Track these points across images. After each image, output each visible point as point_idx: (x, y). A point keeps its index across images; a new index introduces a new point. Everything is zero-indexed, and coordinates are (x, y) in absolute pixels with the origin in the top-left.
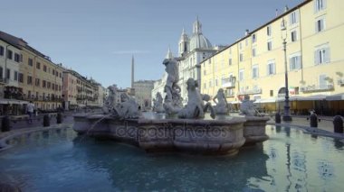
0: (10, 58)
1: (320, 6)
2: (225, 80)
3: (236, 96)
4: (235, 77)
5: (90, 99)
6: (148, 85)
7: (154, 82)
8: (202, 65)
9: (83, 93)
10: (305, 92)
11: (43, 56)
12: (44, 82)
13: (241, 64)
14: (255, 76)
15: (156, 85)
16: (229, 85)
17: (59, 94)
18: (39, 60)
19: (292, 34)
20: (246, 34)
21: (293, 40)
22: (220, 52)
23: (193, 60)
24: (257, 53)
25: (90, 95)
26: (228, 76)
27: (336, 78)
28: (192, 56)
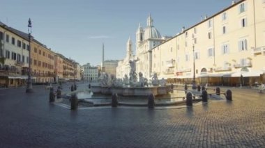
0: (24, 48)
1: (225, 18)
2: (168, 62)
3: (175, 73)
4: (174, 60)
5: (71, 74)
6: (113, 63)
7: (118, 61)
8: (153, 50)
9: (67, 70)
10: (216, 71)
12: (44, 63)
13: (178, 51)
14: (187, 60)
15: (120, 63)
16: (171, 65)
17: (52, 71)
18: (40, 48)
19: (209, 34)
20: (183, 30)
21: (209, 38)
23: (147, 46)
24: (188, 45)
25: (71, 71)
26: (170, 60)
27: (233, 63)
28: (146, 44)
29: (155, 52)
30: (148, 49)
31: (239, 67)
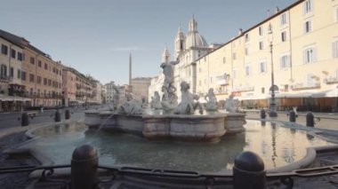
0: (14, 57)
1: (308, 9)
2: (219, 78)
3: (229, 92)
4: (229, 75)
6: (145, 82)
7: (150, 79)
8: (198, 63)
9: (82, 90)
10: (294, 90)
11: (44, 54)
12: (45, 80)
13: (235, 62)
14: (248, 74)
15: (153, 82)
16: (223, 82)
17: (59, 91)
18: (40, 58)
19: (283, 34)
20: (240, 33)
21: (283, 40)
22: (215, 50)
23: (189, 58)
24: (249, 52)
25: (88, 92)
26: (222, 74)
27: (322, 77)
28: (188, 54)
29: (201, 64)
30: (191, 61)
31: (333, 83)
